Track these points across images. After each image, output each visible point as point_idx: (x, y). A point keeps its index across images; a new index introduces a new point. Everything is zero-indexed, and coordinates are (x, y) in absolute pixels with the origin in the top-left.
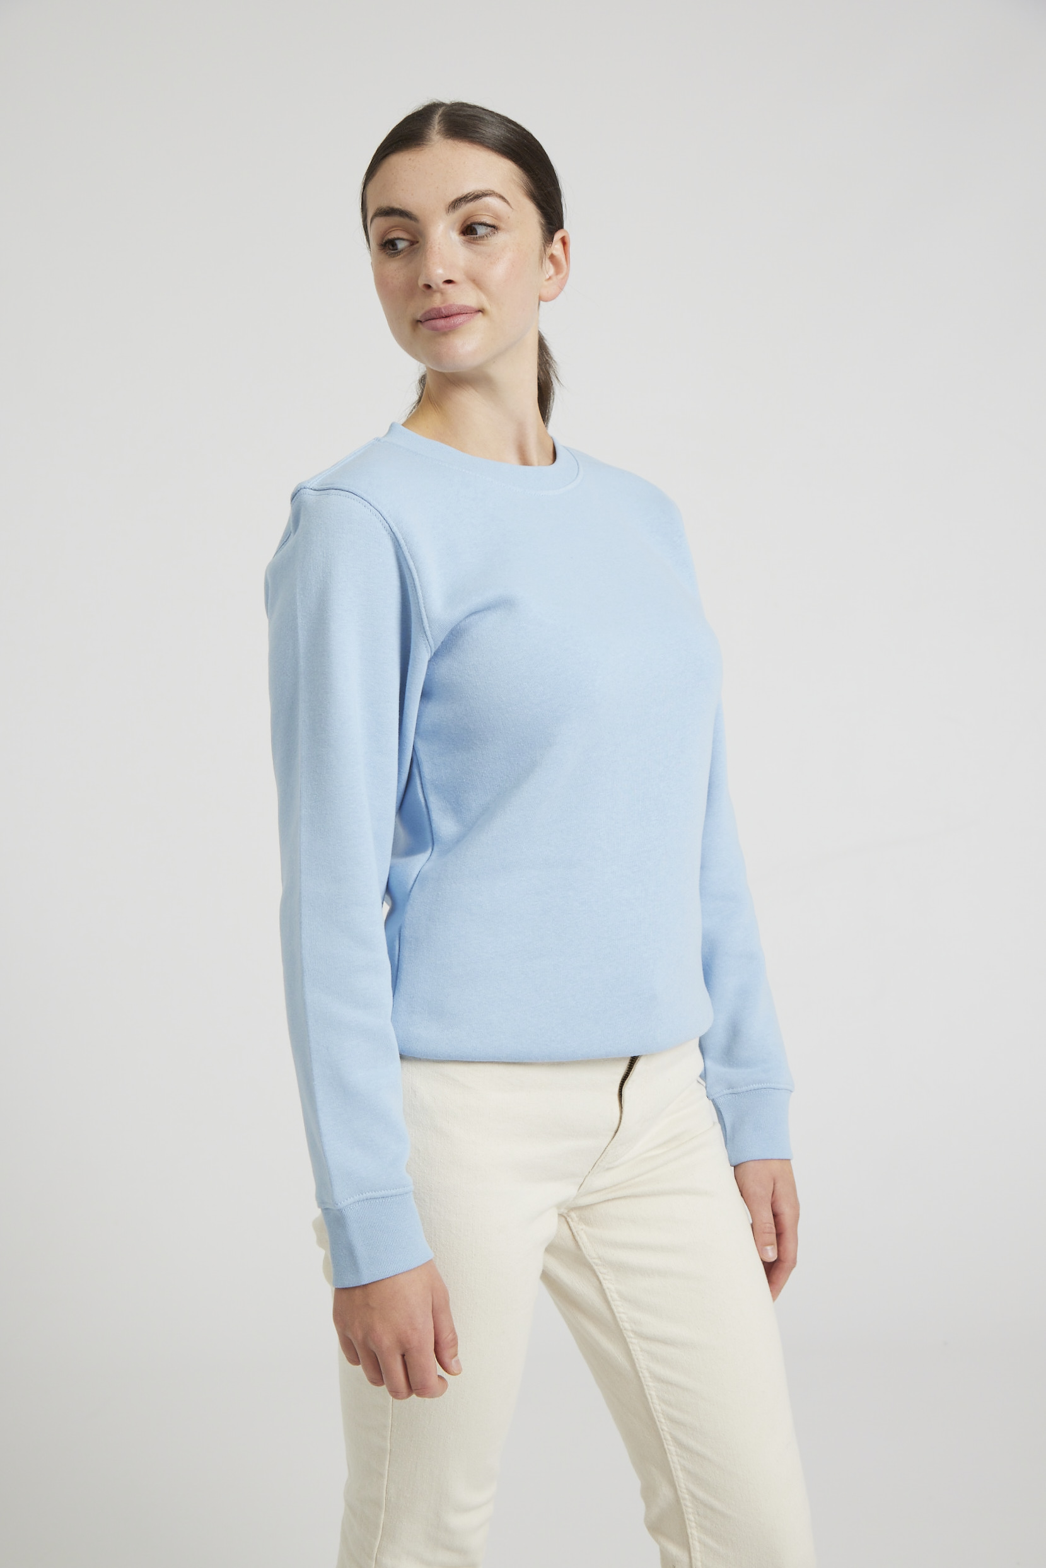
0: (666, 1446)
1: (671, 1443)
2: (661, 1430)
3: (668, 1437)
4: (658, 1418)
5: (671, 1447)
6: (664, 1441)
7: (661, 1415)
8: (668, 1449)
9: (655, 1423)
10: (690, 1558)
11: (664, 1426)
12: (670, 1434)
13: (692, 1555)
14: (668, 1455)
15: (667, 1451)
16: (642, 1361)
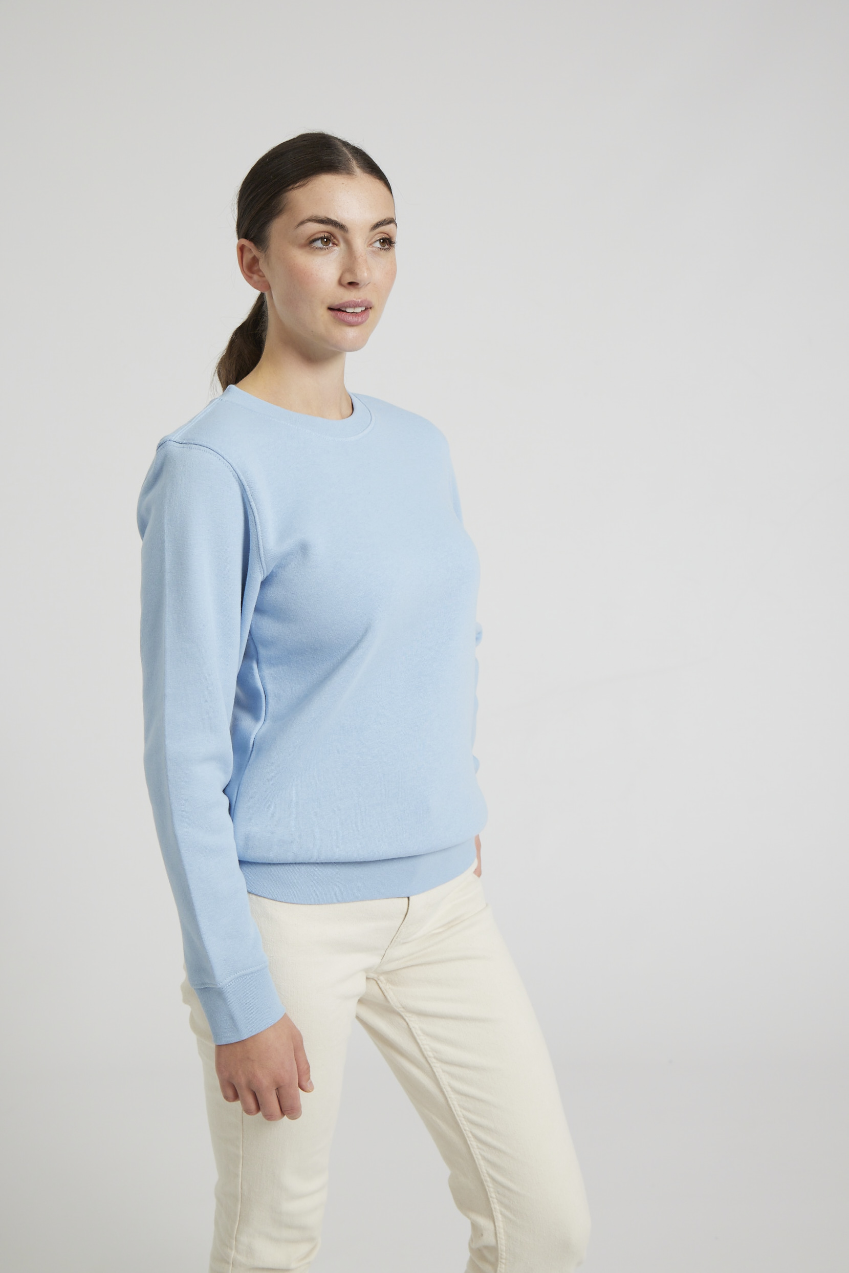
0: (469, 1142)
1: (472, 1139)
2: (463, 1130)
3: (470, 1135)
4: (460, 1121)
5: (473, 1143)
6: (467, 1138)
7: (463, 1119)
8: (472, 1145)
9: (459, 1126)
10: (495, 1226)
11: (466, 1127)
12: (471, 1132)
13: (496, 1224)
14: (472, 1149)
15: (470, 1146)
16: (444, 1079)
